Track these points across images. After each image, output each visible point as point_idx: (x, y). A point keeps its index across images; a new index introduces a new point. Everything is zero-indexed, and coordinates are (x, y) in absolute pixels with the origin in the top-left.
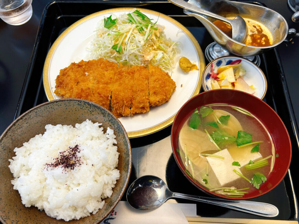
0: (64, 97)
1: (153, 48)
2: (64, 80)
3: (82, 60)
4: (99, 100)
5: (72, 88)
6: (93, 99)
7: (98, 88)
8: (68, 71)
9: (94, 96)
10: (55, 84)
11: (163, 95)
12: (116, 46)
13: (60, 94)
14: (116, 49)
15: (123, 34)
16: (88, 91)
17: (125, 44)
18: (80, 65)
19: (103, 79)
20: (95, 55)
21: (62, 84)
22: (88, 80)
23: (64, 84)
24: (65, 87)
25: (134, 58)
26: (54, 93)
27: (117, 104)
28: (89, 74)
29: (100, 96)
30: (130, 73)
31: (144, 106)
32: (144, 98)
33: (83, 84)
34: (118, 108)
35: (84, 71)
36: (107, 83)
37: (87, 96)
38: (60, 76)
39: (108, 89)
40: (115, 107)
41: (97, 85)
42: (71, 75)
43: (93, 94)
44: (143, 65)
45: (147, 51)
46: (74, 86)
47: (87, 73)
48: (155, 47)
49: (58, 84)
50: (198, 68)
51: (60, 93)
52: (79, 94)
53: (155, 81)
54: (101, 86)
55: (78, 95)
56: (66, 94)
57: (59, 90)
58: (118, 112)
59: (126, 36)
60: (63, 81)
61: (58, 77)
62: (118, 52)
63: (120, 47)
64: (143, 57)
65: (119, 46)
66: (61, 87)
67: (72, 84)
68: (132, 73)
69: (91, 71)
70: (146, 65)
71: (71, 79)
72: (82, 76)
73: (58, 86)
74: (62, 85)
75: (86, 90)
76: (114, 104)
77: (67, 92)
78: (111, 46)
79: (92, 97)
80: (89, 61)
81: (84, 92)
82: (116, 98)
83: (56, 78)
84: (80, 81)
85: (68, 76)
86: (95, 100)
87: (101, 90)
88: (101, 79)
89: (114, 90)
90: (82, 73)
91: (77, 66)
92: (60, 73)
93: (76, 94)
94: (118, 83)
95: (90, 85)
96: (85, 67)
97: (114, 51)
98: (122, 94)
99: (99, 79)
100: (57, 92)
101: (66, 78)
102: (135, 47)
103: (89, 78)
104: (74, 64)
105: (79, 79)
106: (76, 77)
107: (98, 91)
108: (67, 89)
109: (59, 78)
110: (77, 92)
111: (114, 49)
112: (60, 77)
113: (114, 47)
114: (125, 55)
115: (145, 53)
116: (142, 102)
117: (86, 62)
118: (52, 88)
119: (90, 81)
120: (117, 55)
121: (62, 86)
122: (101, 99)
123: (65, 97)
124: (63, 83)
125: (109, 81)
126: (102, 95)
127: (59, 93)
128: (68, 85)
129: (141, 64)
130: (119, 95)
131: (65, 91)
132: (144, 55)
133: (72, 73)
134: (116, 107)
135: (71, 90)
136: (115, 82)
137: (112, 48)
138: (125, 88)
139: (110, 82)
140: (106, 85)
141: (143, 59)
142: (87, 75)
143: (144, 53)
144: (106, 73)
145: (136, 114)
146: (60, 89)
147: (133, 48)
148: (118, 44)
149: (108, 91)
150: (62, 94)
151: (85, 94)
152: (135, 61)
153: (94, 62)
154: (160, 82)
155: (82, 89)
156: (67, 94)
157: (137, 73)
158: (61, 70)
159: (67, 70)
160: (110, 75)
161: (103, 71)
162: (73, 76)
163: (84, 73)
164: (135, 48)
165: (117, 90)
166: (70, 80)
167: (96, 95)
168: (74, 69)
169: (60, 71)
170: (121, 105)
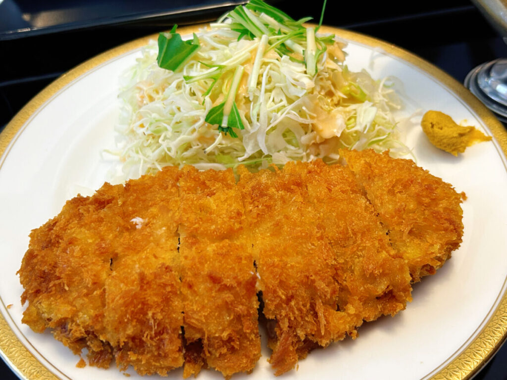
0: (69, 327)
1: (335, 99)
2: (56, 263)
3: (106, 184)
4: (219, 302)
5: (97, 284)
6: (195, 307)
7: (203, 259)
8: (64, 229)
9: (195, 293)
10: (20, 289)
11: (446, 230)
12: (219, 112)
13: (49, 320)
14: (220, 122)
15: (232, 71)
16: (166, 278)
17: (244, 100)
18: (102, 200)
19: (213, 222)
20: (142, 162)
21: (50, 281)
22: (149, 242)
23: (63, 276)
24: (67, 288)
25: (281, 142)
26: (24, 321)
27: (293, 303)
28: (147, 220)
29: (218, 287)
30: (292, 187)
31: (391, 288)
32: (384, 254)
33: (135, 258)
34: (299, 319)
35: (126, 216)
36: (230, 234)
37: (167, 300)
38: (36, 253)
39: (243, 255)
40: (286, 316)
41: (194, 249)
42: (79, 237)
43: (190, 286)
44: (312, 158)
45: (322, 108)
46: (104, 276)
47: (138, 220)
48: (340, 94)
49: (35, 284)
50: (486, 135)
51: (52, 316)
52: (135, 296)
53: (391, 192)
54: (211, 248)
55: (132, 302)
56: (75, 314)
57: (44, 306)
58: (301, 334)
59: (245, 76)
60: (55, 266)
61: (30, 257)
62: (228, 131)
63: (232, 112)
64: (314, 129)
65: (227, 109)
66: (48, 290)
67: (97, 267)
68: (299, 185)
69: (154, 210)
70: (321, 157)
71: (84, 252)
72: (121, 232)
73: (37, 292)
74: (51, 285)
75: (156, 276)
76: (278, 307)
77: (82, 305)
78: (202, 114)
79: (184, 299)
80: (131, 181)
81: (150, 287)
82: (281, 282)
83: (18, 265)
84: (119, 250)
85: (71, 242)
86: (203, 307)
87: (217, 264)
88: (205, 225)
89: (265, 252)
90: (122, 222)
91: (91, 203)
92: (32, 243)
93: (121, 301)
94: (269, 225)
95: (167, 257)
96: (124, 203)
97: (214, 130)
98: (294, 262)
99: (197, 226)
100: (35, 314)
101: (64, 251)
102: (285, 102)
103: (151, 234)
104: (78, 202)
105: (116, 245)
106: (102, 239)
107: (206, 269)
108: (75, 294)
109: (35, 261)
110: (127, 292)
111: (212, 123)
112: (36, 256)
113: (214, 117)
114: (255, 135)
115: (317, 117)
116: (383, 275)
117: (119, 186)
118: (10, 306)
119: (158, 245)
120: (224, 142)
121: (55, 285)
122: (228, 296)
123: (74, 327)
124: (57, 274)
125: (237, 226)
126: (228, 282)
127: (46, 316)
128: (77, 278)
129: (308, 156)
130: (284, 266)
131: (71, 304)
132: (315, 121)
133: (83, 229)
134: (291, 315)
135: (97, 293)
136: (257, 224)
137: (206, 120)
138: (298, 237)
139: (241, 228)
140: (227, 242)
141: (315, 138)
142: (139, 227)
143: (315, 115)
144: (211, 202)
145: (366, 326)
146: (48, 298)
147: (276, 106)
148: (223, 105)
149: (244, 262)
150: (60, 316)
151: (156, 295)
152: (286, 149)
153: (148, 182)
154: (414, 189)
155: (142, 278)
156: (81, 314)
157: (315, 183)
158: (34, 234)
159: (62, 223)
160: (230, 205)
161: (199, 199)
162: (90, 241)
163: (128, 221)
164: (284, 106)
165: (272, 249)
166: (83, 255)
167: (202, 287)
168: (86, 214)
169: (31, 236)
170: (304, 306)
